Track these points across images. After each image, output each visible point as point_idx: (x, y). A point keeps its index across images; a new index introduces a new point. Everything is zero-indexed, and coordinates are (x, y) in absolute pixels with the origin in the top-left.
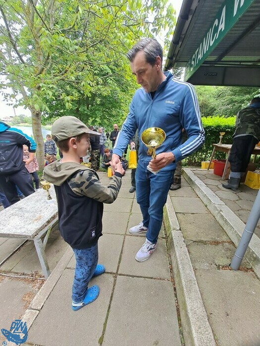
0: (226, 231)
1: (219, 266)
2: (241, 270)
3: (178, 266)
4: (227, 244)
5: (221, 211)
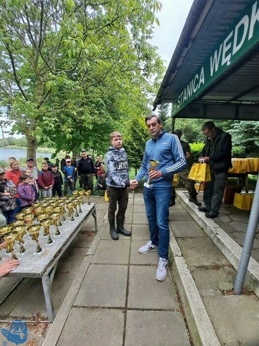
1: (223, 291)
2: (244, 294)
3: (185, 294)
4: (227, 267)
5: (217, 234)
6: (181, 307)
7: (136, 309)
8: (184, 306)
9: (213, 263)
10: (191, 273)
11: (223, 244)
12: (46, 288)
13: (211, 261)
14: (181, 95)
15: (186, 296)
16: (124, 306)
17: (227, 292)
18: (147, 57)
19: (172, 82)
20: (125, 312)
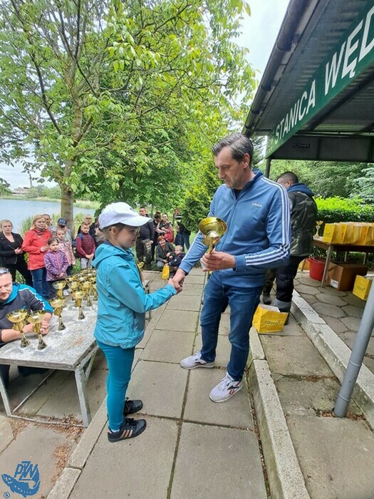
0: (328, 362)
1: (319, 410)
2: (348, 418)
3: (263, 410)
5: (320, 332)
7: (195, 422)
8: (260, 424)
9: (309, 372)
10: (275, 383)
11: (327, 347)
12: (79, 384)
13: (306, 369)
14: (281, 123)
15: (263, 413)
16: (179, 417)
17: (324, 413)
18: (230, 65)
19: (267, 104)
20: (180, 424)
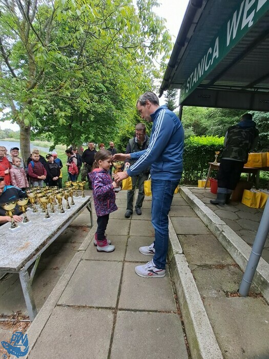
0: (230, 253)
1: (227, 292)
2: (250, 296)
3: (185, 295)
4: (232, 267)
5: (223, 231)
6: (179, 309)
7: (128, 310)
8: (182, 307)
9: (217, 262)
10: (192, 272)
11: (229, 242)
13: (214, 260)
14: (191, 76)
15: (184, 297)
16: (114, 306)
17: (231, 294)
